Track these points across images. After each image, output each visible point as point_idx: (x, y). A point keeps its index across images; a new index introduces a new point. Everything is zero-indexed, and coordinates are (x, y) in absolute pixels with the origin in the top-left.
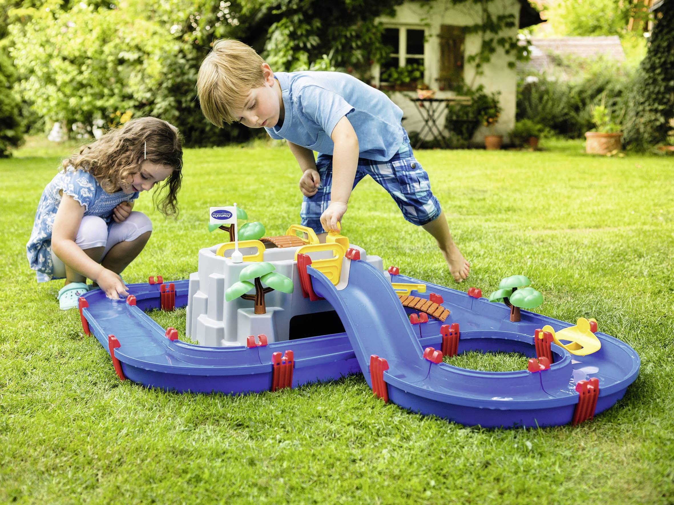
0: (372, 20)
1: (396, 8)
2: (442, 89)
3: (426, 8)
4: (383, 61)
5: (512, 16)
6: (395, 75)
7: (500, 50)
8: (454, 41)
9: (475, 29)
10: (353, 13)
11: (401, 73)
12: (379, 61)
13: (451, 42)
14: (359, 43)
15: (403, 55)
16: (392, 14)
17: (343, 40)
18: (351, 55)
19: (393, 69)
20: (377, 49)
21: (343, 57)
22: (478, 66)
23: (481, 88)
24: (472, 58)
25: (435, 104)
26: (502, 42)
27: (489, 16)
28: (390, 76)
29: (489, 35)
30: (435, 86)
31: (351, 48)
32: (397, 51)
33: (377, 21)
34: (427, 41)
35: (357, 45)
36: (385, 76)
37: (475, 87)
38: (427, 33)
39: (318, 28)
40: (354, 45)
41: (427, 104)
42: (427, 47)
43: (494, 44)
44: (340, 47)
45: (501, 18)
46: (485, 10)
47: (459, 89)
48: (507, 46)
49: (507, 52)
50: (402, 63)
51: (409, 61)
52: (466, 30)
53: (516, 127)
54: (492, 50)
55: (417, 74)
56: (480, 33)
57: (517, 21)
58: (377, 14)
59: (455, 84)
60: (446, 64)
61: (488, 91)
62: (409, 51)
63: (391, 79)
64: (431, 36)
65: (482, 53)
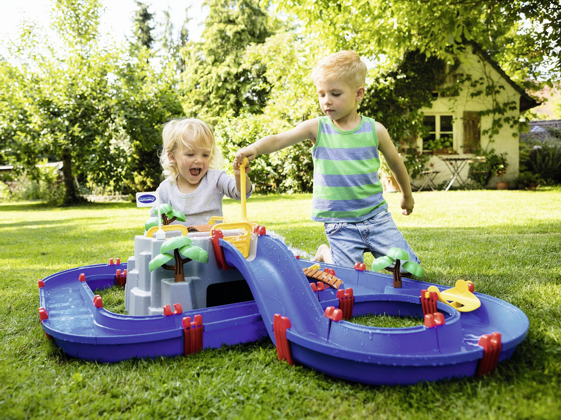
0: (416, 111)
1: (432, 102)
2: (465, 153)
3: (453, 101)
4: (424, 136)
5: (514, 102)
6: (433, 145)
7: (506, 126)
8: (473, 122)
9: (488, 112)
10: (404, 107)
11: (437, 144)
12: (421, 136)
13: (471, 122)
14: (408, 125)
15: (438, 132)
16: (430, 106)
17: (398, 125)
18: (403, 133)
19: (431, 141)
20: (420, 129)
21: (397, 135)
22: (491, 137)
23: (492, 151)
24: (486, 132)
25: (459, 162)
26: (507, 120)
27: (497, 104)
28: (429, 145)
29: (497, 116)
30: (460, 151)
31: (403, 129)
32: (434, 130)
33: (419, 111)
34: (454, 122)
35: (406, 127)
36: (426, 146)
37: (489, 150)
38: (454, 117)
39: (381, 117)
40: (404, 127)
41: (454, 162)
42: (454, 126)
43: (502, 122)
44: (395, 129)
45: (505, 105)
46: (495, 100)
47: (478, 153)
48: (511, 123)
49: (512, 126)
50: (438, 137)
51: (442, 136)
52: (481, 113)
53: (519, 176)
54: (500, 126)
55: (448, 144)
56: (491, 115)
57: (518, 106)
58: (419, 107)
59: (474, 149)
60: (468, 137)
61: (498, 153)
62: (442, 129)
63: (430, 148)
64: (456, 119)
65: (493, 128)
